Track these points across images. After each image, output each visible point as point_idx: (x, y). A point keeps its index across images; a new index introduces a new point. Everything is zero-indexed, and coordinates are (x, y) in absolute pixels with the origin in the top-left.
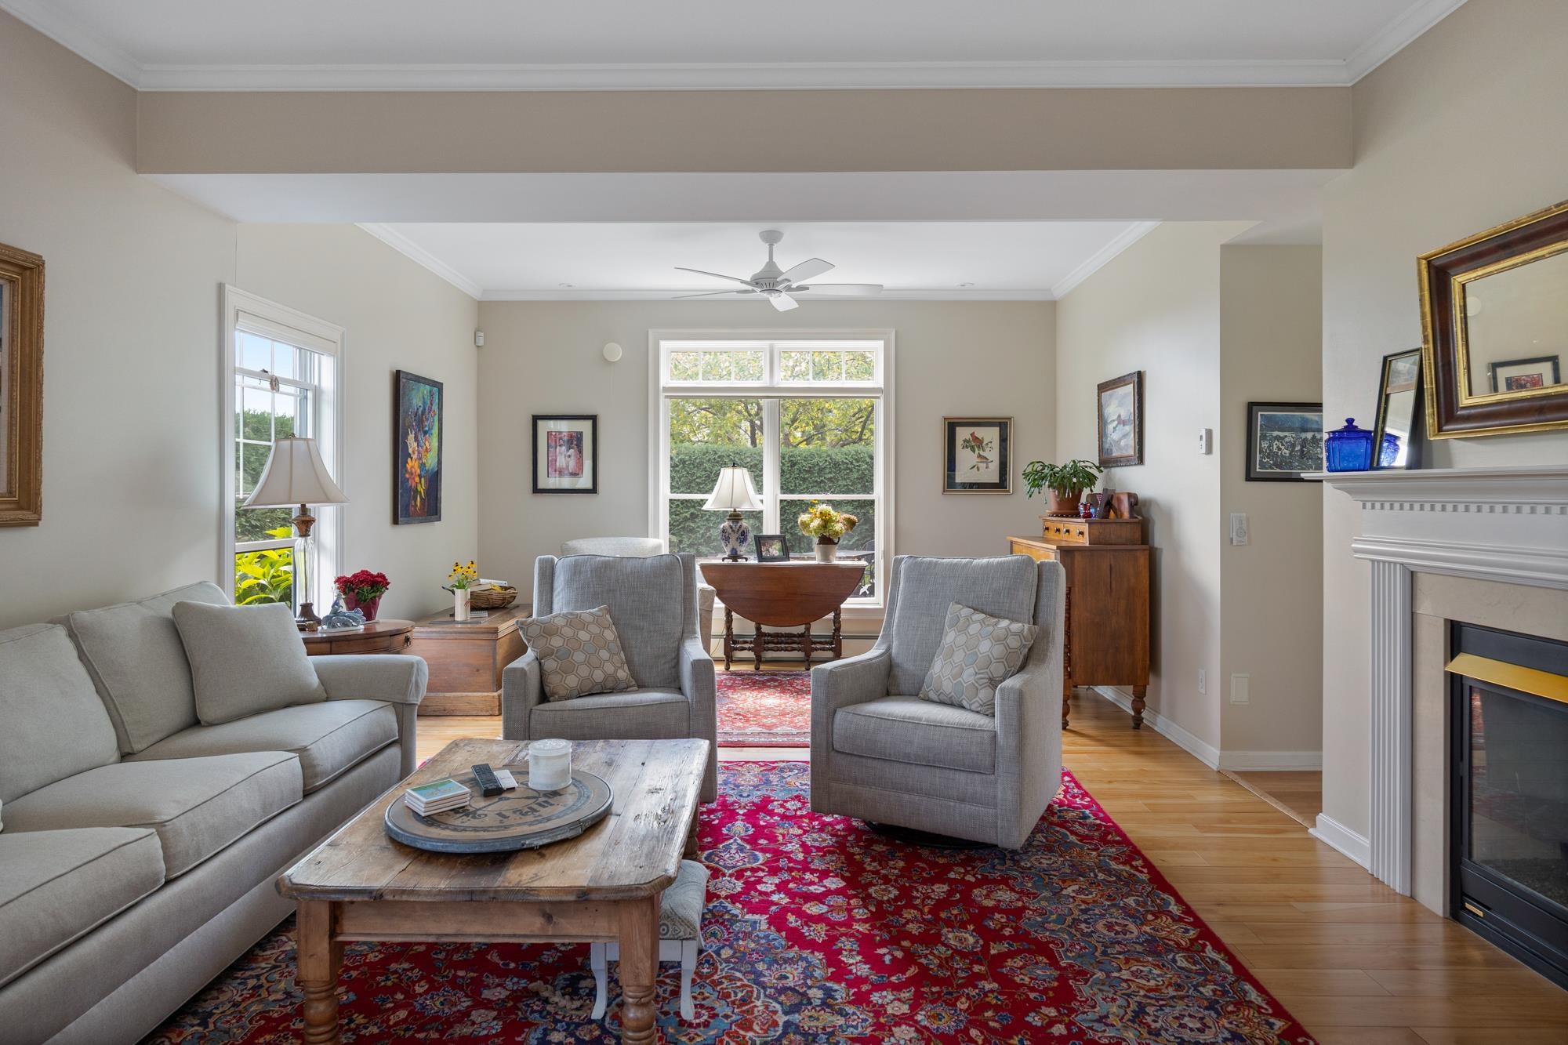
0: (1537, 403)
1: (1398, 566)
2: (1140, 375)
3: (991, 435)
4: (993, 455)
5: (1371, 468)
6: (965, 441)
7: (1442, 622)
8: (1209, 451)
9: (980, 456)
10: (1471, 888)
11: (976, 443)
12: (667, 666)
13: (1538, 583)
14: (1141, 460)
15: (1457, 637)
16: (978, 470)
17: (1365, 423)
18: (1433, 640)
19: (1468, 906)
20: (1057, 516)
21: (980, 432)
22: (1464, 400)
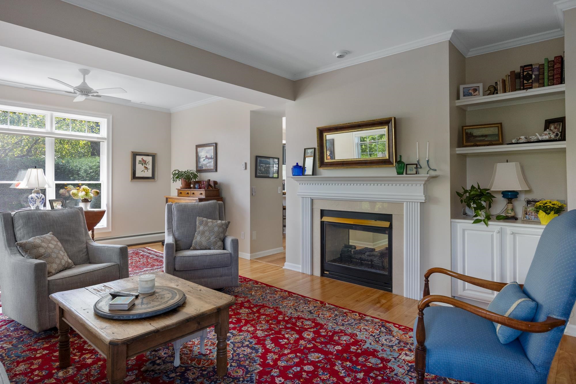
0: (341, 162)
1: (309, 198)
2: (216, 144)
3: (149, 159)
4: (150, 166)
5: (303, 175)
6: (139, 161)
7: (320, 210)
8: (246, 168)
9: (145, 167)
10: (326, 268)
11: (144, 162)
12: (84, 255)
13: (353, 200)
14: (216, 171)
15: (323, 213)
16: (144, 172)
17: (300, 164)
18: (317, 215)
19: (325, 272)
20: (185, 188)
21: (145, 158)
22: (326, 161)
